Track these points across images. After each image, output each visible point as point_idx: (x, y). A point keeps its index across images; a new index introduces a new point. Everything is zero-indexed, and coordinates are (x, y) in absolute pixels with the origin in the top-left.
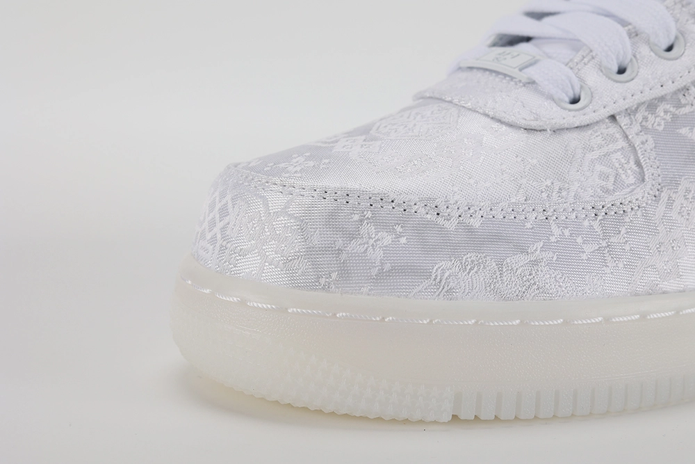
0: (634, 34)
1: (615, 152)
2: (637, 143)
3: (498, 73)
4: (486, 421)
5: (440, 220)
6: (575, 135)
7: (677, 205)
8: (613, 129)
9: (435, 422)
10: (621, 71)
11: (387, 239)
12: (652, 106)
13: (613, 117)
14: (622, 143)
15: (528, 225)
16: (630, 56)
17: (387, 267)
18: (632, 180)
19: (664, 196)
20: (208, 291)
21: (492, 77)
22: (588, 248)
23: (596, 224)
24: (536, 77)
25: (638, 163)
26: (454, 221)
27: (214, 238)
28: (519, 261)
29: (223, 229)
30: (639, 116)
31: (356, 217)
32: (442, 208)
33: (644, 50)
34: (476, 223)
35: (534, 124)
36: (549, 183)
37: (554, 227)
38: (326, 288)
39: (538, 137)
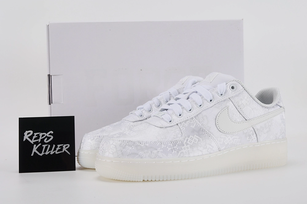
0: (183, 108)
1: (177, 131)
2: (181, 129)
3: (158, 117)
4: (150, 181)
5: (141, 145)
6: (169, 128)
7: (189, 141)
8: (177, 126)
9: (140, 181)
10: (180, 115)
11: (131, 148)
12: (185, 121)
13: (177, 124)
14: (179, 129)
15: (158, 145)
16: (182, 112)
17: (130, 153)
18: (180, 136)
19: (186, 139)
20: (100, 159)
21: (157, 117)
22: (169, 149)
23: (171, 144)
24: (163, 118)
25: (182, 133)
26: (143, 145)
27: (101, 150)
28: (155, 151)
29: (103, 148)
30: (183, 124)
31: (125, 145)
32: (141, 142)
33: (185, 111)
34: (147, 145)
35: (161, 126)
36: (163, 137)
37: (163, 145)
38: (120, 157)
39: (162, 129)
